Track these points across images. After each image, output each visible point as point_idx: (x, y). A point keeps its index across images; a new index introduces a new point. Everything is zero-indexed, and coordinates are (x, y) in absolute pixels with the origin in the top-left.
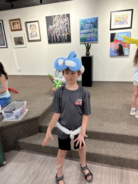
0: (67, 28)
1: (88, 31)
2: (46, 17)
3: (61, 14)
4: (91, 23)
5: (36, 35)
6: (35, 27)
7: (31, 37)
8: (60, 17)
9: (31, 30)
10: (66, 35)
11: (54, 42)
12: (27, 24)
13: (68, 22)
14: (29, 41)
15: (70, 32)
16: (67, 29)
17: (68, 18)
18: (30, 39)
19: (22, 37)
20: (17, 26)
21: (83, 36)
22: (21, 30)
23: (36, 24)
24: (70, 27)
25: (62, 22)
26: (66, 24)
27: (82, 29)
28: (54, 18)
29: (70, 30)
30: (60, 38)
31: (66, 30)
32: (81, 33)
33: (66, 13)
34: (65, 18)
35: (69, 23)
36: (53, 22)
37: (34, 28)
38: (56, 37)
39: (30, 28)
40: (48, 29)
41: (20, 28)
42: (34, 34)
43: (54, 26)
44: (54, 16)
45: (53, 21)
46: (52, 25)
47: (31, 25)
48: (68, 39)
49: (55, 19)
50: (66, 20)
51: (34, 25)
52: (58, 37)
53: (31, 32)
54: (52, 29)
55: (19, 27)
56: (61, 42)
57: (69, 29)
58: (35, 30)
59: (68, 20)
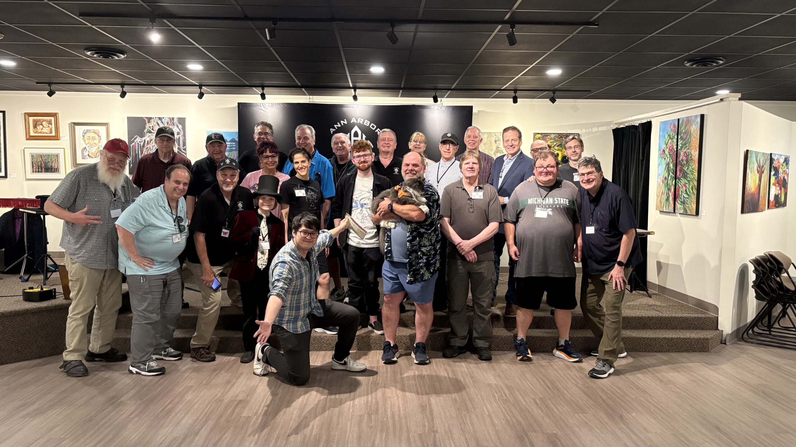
0: (179, 145)
2: (128, 118)
6: (97, 137)
7: (83, 157)
8: (162, 122)
9: (85, 141)
12: (77, 127)
13: (182, 133)
15: (186, 154)
16: (179, 149)
17: (180, 126)
19: (58, 157)
24: (184, 144)
28: (149, 122)
29: (185, 150)
33: (176, 116)
34: (174, 125)
35: (184, 135)
36: (146, 131)
37: (94, 138)
39: (83, 136)
41: (53, 134)
42: (93, 150)
44: (150, 119)
45: (145, 128)
46: (142, 136)
47: (88, 130)
49: (151, 126)
51: (94, 132)
53: (84, 146)
54: (142, 143)
55: (51, 132)
57: (182, 148)
58: (96, 141)
59: (181, 130)
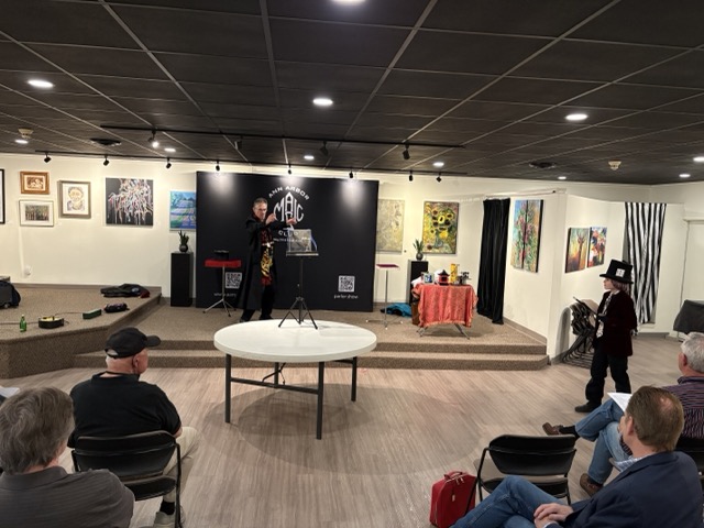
0: (147, 202)
1: (185, 211)
2: (107, 179)
3: (137, 178)
4: (191, 199)
5: (81, 206)
6: (80, 193)
7: (69, 209)
8: (134, 183)
9: (69, 196)
10: (144, 213)
11: (119, 223)
13: (150, 192)
14: (63, 215)
15: (153, 209)
17: (149, 187)
18: (65, 211)
19: (47, 207)
20: (37, 186)
21: (176, 218)
22: (47, 192)
23: (85, 187)
25: (138, 192)
26: (145, 195)
27: (174, 206)
28: (123, 182)
29: (152, 205)
30: (132, 218)
31: (145, 205)
32: (172, 214)
33: (146, 178)
34: (143, 185)
36: (120, 190)
37: (78, 194)
38: (124, 214)
39: (69, 192)
40: (108, 198)
41: (44, 189)
42: (78, 203)
43: (121, 195)
44: (124, 180)
45: (120, 187)
46: (117, 193)
47: (73, 188)
48: (149, 221)
49: (125, 186)
50: (145, 189)
51: (78, 189)
52: (127, 214)
53: (69, 200)
54: (117, 199)
55: (42, 188)
56: (133, 223)
58: (79, 196)
59: (149, 189)
